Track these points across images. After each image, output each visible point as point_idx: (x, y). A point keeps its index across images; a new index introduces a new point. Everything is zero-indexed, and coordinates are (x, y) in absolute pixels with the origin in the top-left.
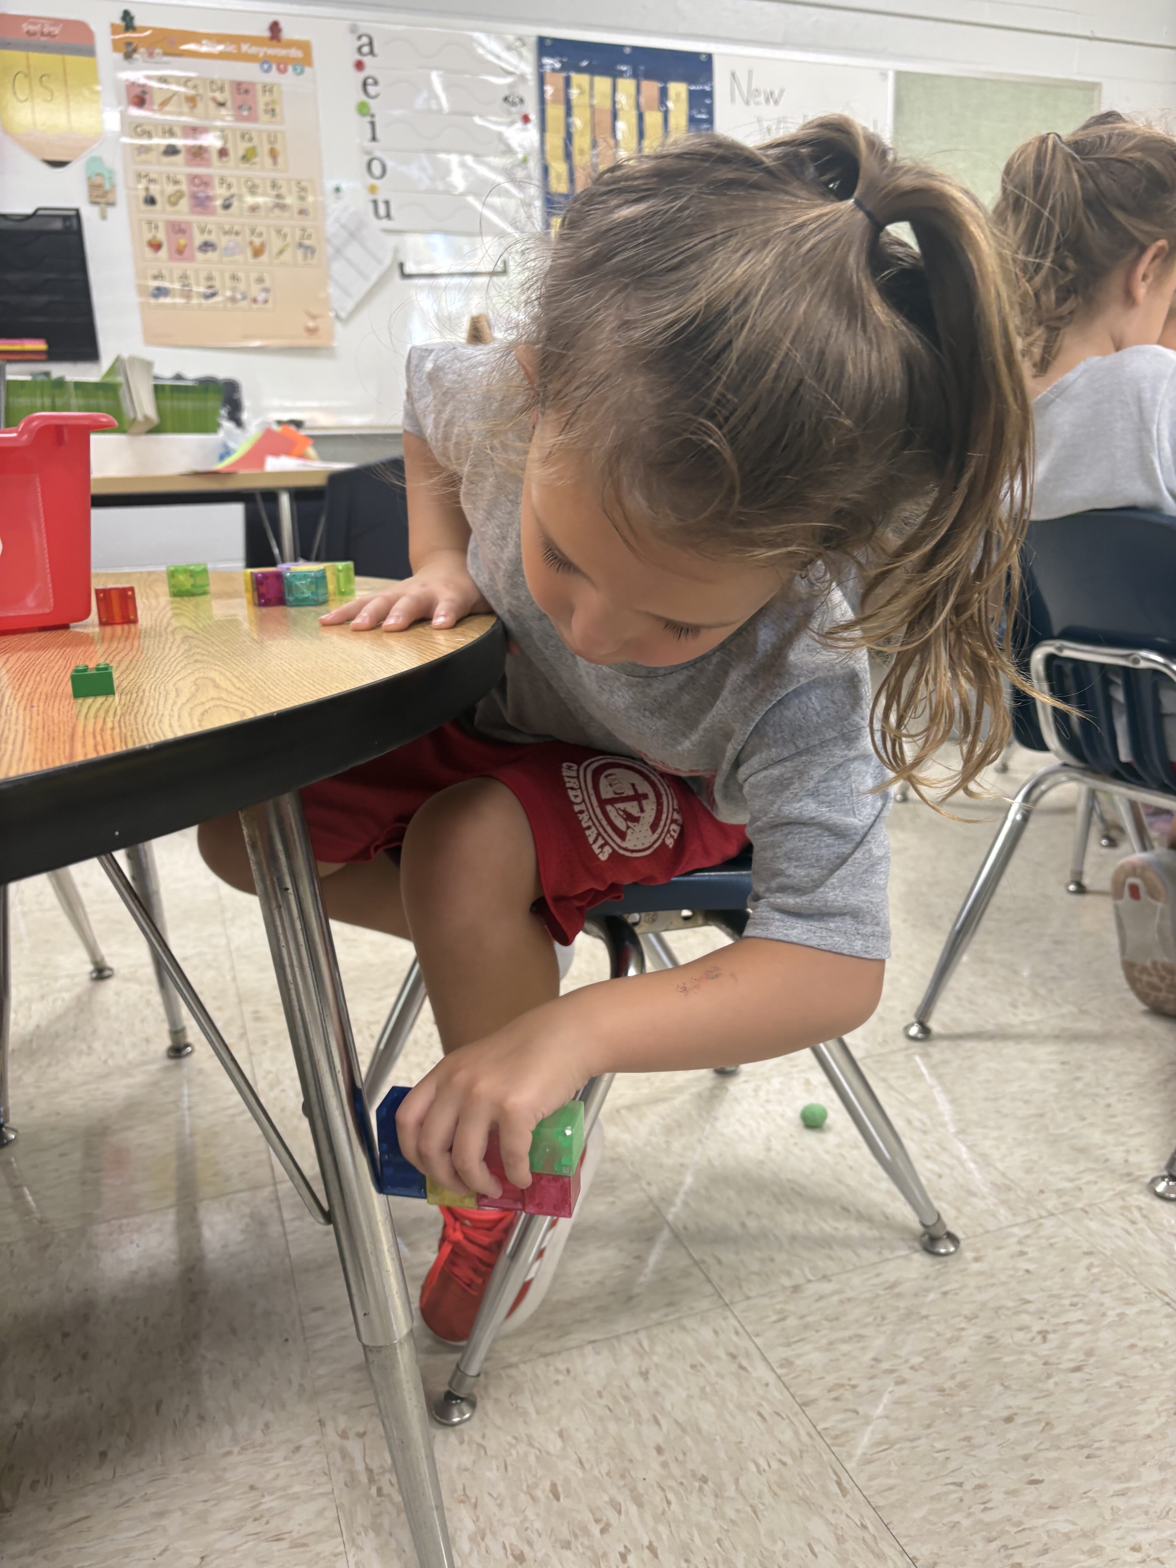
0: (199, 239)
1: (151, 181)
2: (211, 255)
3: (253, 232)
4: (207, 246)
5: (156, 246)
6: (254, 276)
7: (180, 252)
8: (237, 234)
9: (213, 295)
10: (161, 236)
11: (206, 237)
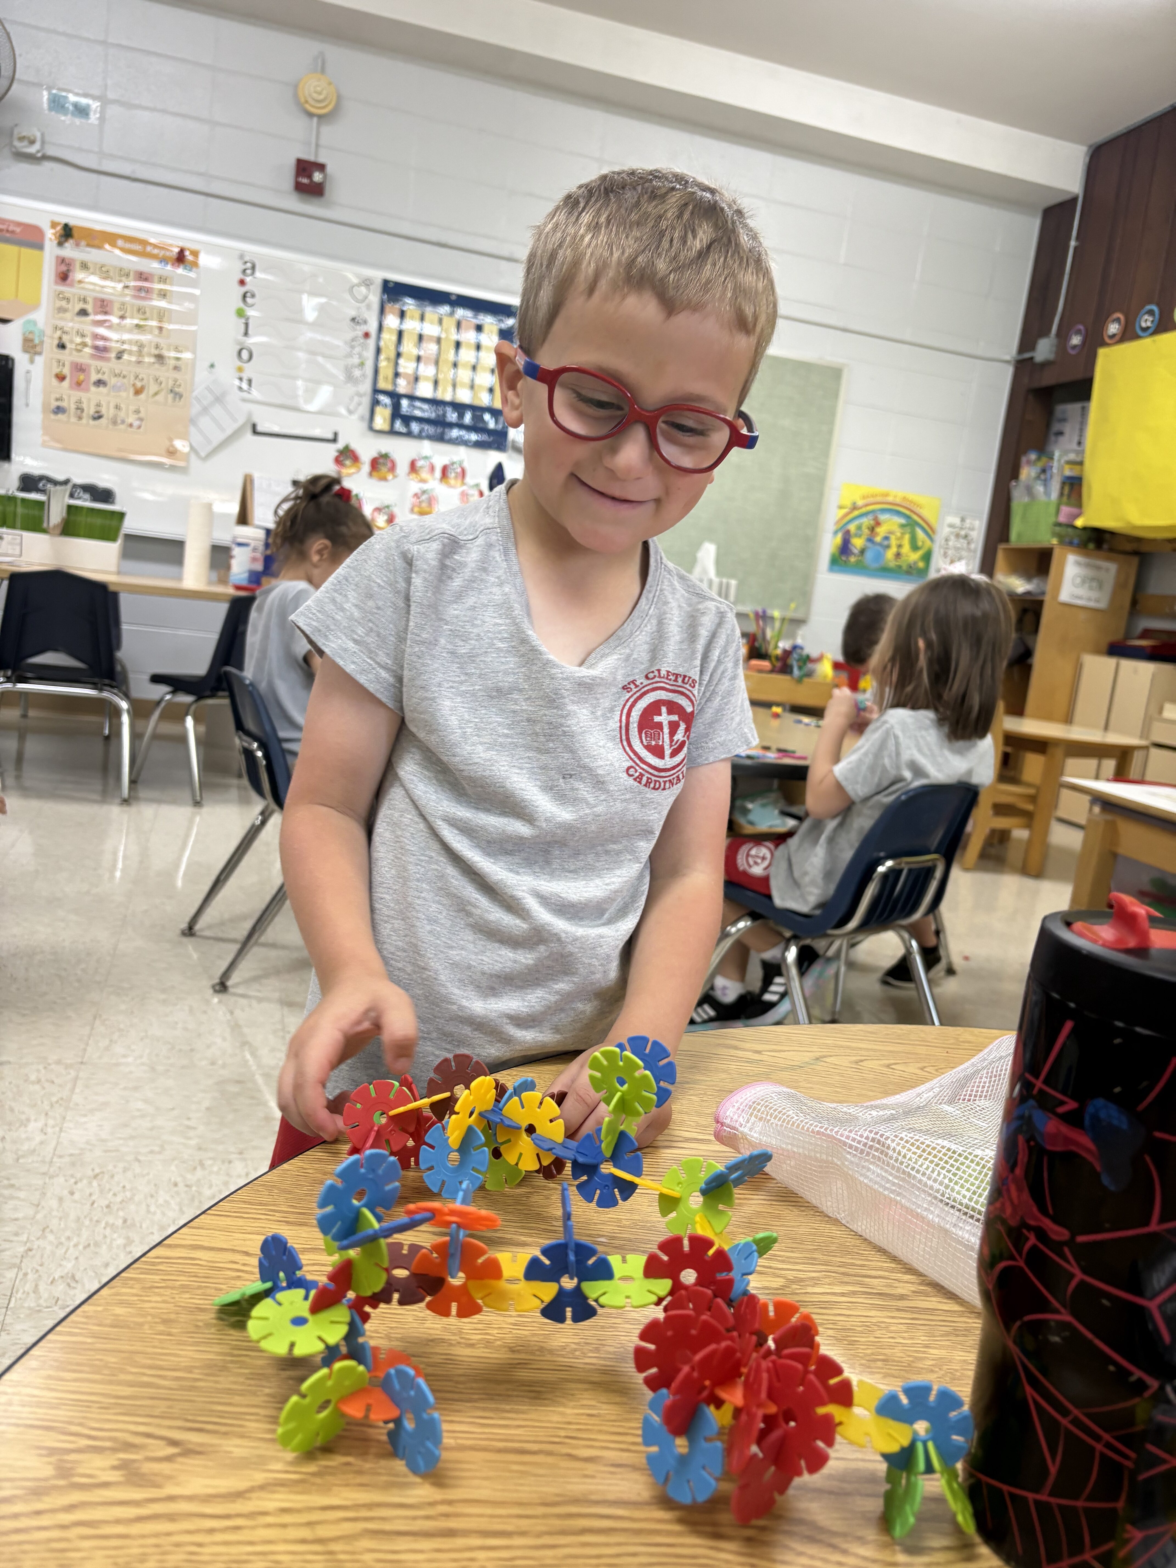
0: (94, 377)
1: (64, 332)
2: (102, 389)
3: (137, 377)
4: (99, 383)
5: (61, 378)
6: (132, 408)
7: (79, 384)
8: (124, 377)
9: (100, 417)
10: (66, 371)
11: (100, 376)
